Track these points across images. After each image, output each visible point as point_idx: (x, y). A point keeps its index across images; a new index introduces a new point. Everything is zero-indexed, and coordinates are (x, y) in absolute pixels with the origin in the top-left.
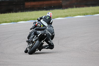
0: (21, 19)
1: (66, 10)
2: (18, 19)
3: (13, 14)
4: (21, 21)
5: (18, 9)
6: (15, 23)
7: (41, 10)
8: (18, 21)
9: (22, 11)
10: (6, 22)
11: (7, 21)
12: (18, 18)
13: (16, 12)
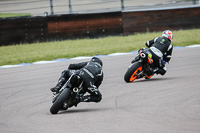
0: (41, 56)
1: (130, 38)
2: (35, 56)
3: (24, 46)
4: (41, 60)
5: (33, 36)
6: (29, 64)
7: (80, 38)
8: (34, 61)
9: (41, 41)
10: (10, 63)
11: (13, 60)
12: (35, 54)
13: (30, 41)
